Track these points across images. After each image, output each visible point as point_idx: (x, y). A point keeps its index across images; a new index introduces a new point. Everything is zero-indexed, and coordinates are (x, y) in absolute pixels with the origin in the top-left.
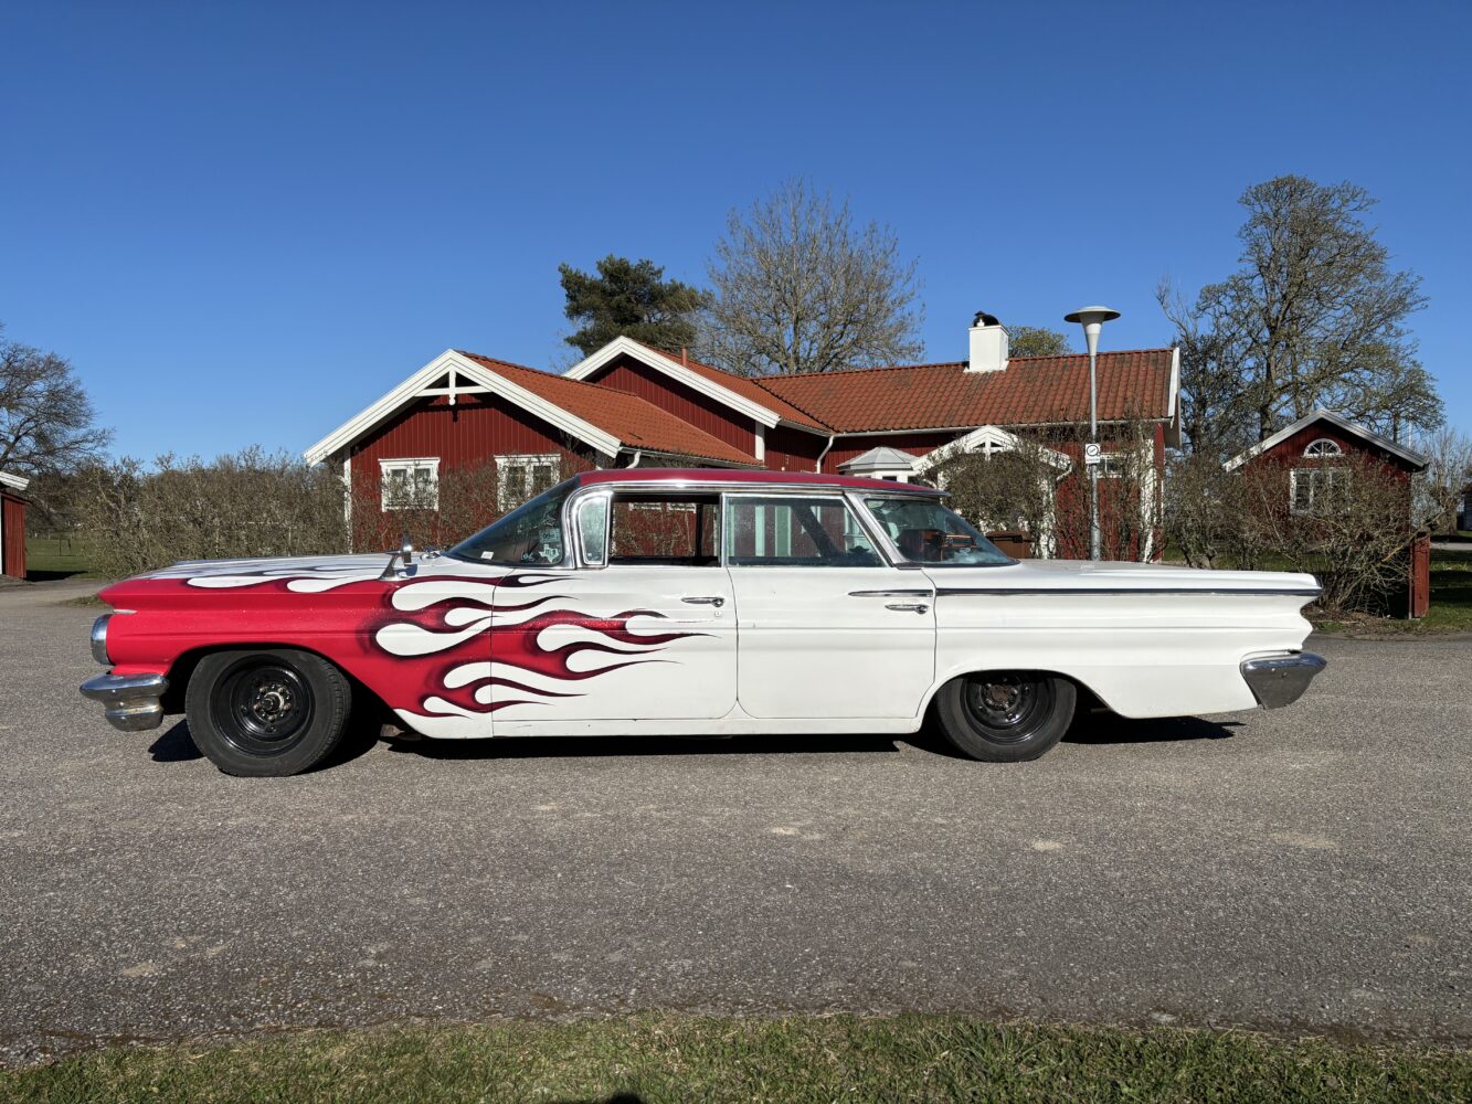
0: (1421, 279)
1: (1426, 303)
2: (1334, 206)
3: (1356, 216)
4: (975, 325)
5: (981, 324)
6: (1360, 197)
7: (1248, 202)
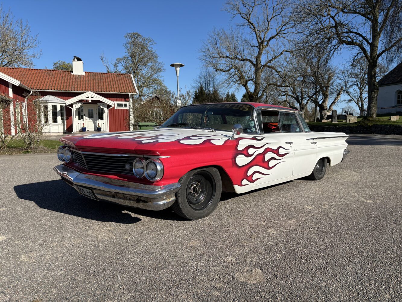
0: (164, 64)
1: (165, 70)
2: (146, 43)
3: (151, 46)
4: (74, 60)
5: (76, 60)
6: (152, 41)
7: (126, 37)
